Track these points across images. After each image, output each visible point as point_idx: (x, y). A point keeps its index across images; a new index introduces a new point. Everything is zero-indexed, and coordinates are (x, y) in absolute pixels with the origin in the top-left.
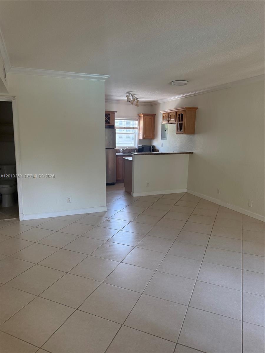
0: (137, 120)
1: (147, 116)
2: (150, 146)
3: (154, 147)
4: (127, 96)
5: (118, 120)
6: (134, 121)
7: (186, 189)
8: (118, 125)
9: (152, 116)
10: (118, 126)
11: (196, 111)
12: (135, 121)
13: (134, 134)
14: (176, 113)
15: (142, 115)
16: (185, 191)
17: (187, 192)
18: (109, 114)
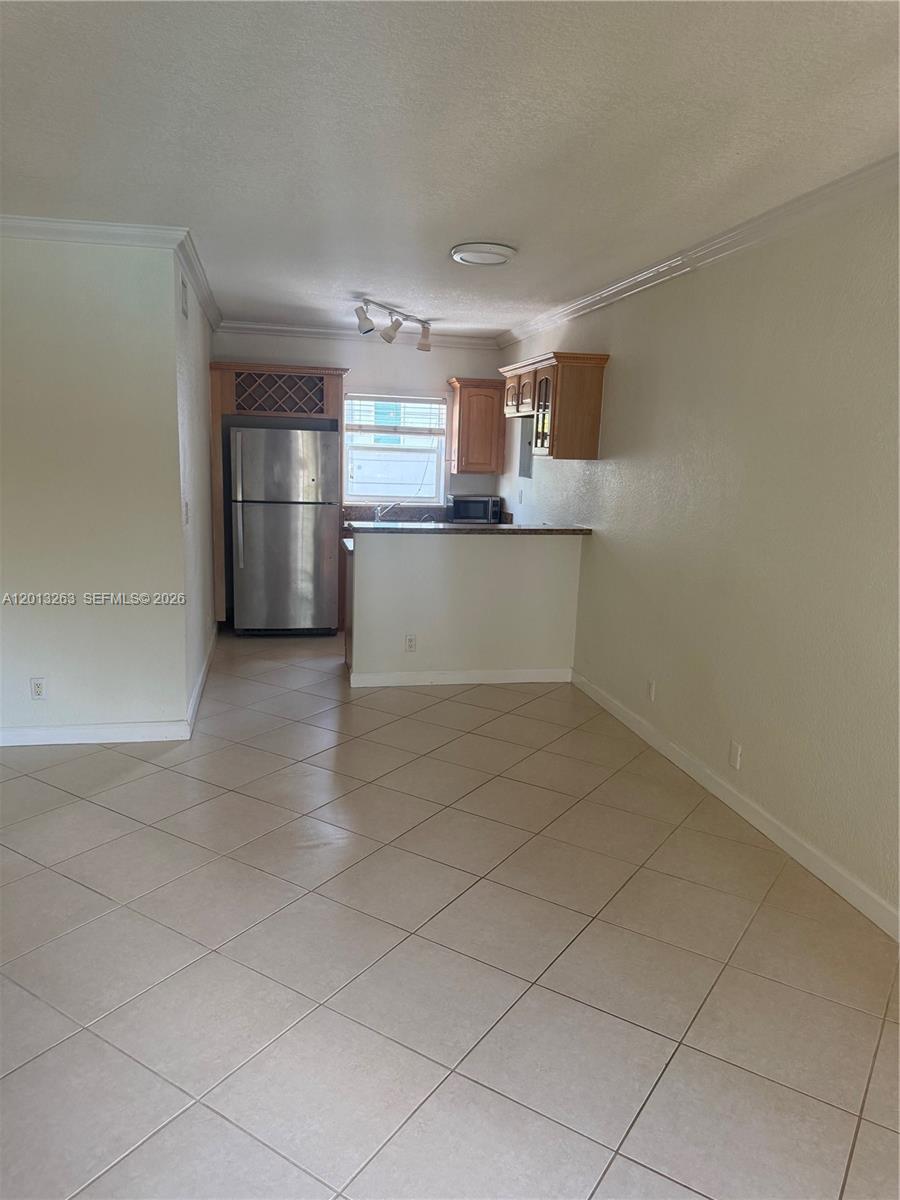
0: (444, 401)
1: (477, 387)
2: (486, 499)
3: (500, 504)
4: (360, 312)
5: (372, 403)
6: (434, 406)
7: (571, 670)
8: (373, 418)
9: (496, 388)
10: (373, 423)
11: (603, 367)
12: (437, 406)
13: (435, 455)
14: (532, 375)
15: (458, 385)
16: (566, 676)
17: (571, 683)
18: (321, 379)
